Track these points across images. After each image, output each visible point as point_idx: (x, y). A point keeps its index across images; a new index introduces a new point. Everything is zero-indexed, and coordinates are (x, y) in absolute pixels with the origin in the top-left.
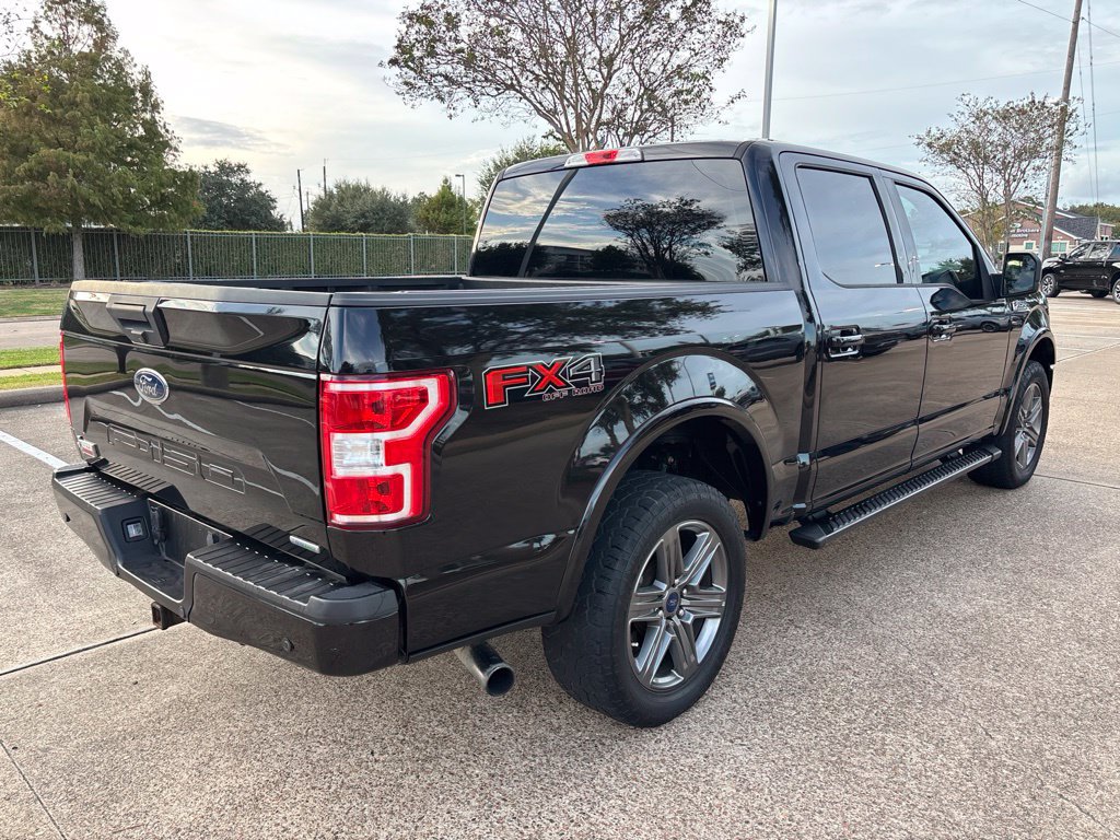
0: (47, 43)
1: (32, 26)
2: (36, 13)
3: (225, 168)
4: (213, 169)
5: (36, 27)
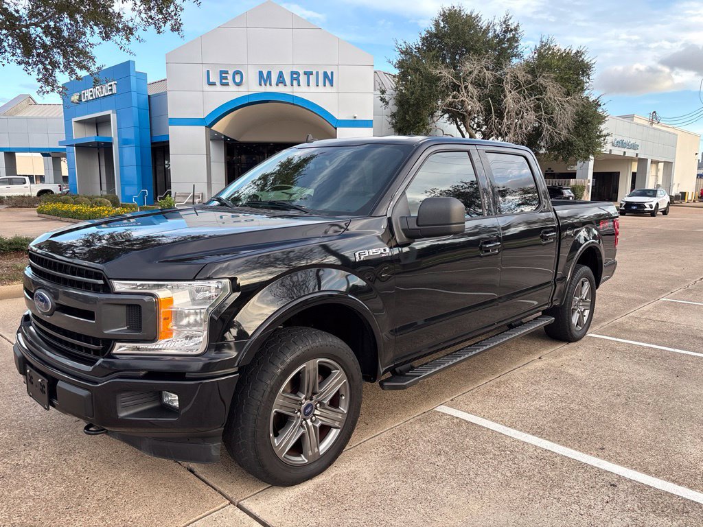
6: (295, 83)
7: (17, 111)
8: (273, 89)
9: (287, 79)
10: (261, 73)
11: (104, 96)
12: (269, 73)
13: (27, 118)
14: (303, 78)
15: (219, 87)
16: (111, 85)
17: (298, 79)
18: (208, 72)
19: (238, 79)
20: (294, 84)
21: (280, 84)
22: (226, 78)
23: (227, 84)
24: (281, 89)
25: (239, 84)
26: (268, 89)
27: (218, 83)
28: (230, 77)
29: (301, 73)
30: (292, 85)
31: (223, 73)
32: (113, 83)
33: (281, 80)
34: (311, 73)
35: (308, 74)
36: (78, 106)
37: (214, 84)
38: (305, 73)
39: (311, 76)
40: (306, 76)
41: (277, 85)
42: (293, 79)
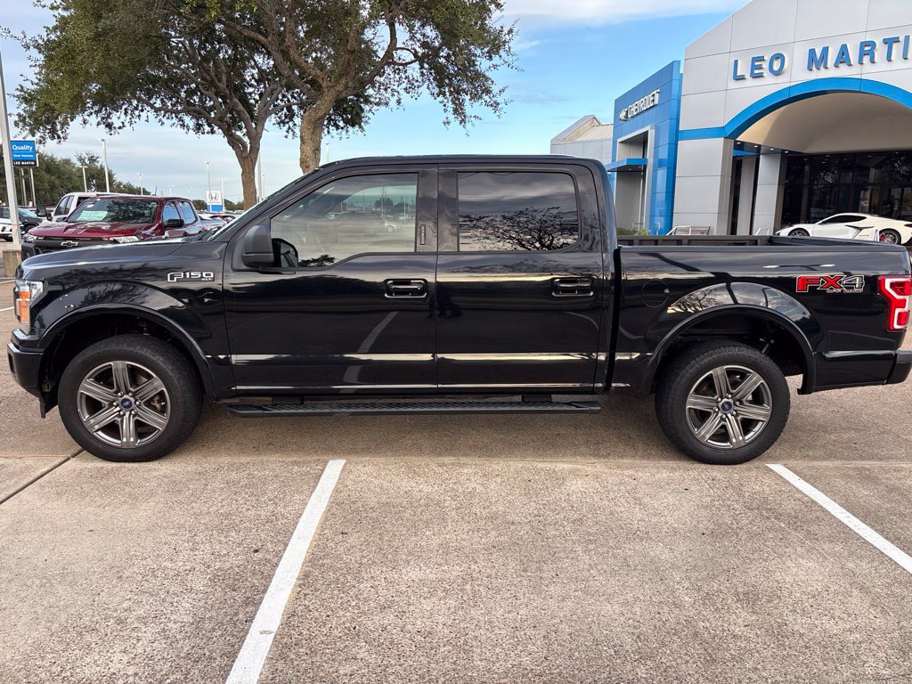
6: (866, 59)
7: (578, 135)
8: (831, 72)
9: (853, 54)
10: (812, 52)
11: (647, 109)
12: (825, 50)
13: (583, 142)
14: (880, 52)
15: (750, 82)
16: (653, 95)
17: (871, 54)
18: (736, 62)
19: (776, 66)
20: (864, 62)
21: (840, 65)
22: (760, 67)
23: (760, 76)
24: (844, 72)
25: (778, 73)
26: (822, 74)
27: (748, 76)
28: (765, 65)
29: (879, 42)
30: (861, 63)
31: (756, 62)
32: (655, 92)
33: (843, 57)
34: (896, 40)
35: (890, 42)
36: (626, 123)
37: (742, 78)
38: (886, 41)
39: (895, 45)
40: (887, 45)
41: (836, 66)
42: (862, 54)
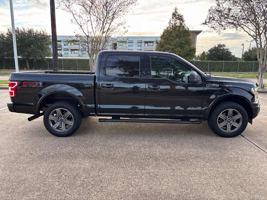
0: (172, 25)
1: (169, 22)
2: (170, 19)
3: (220, 46)
4: (217, 46)
5: (170, 22)
